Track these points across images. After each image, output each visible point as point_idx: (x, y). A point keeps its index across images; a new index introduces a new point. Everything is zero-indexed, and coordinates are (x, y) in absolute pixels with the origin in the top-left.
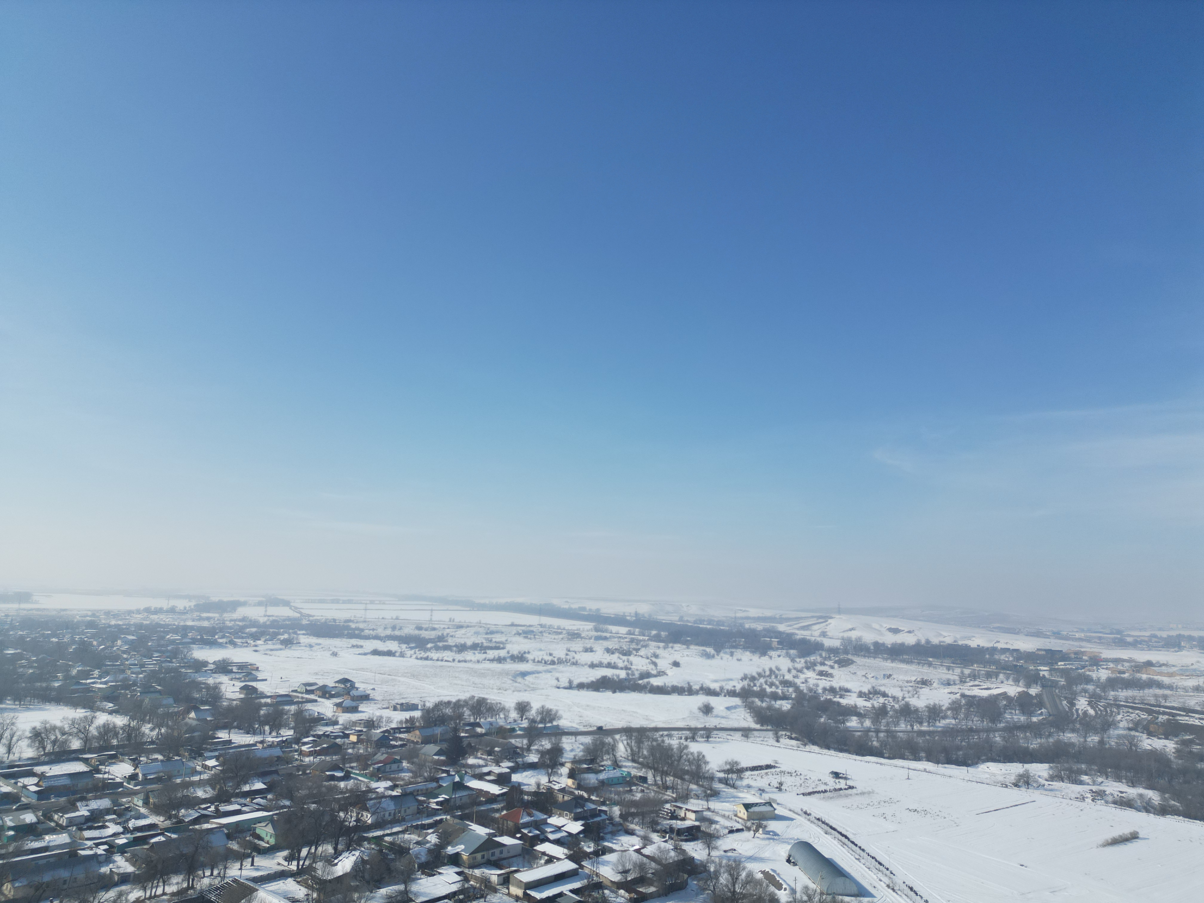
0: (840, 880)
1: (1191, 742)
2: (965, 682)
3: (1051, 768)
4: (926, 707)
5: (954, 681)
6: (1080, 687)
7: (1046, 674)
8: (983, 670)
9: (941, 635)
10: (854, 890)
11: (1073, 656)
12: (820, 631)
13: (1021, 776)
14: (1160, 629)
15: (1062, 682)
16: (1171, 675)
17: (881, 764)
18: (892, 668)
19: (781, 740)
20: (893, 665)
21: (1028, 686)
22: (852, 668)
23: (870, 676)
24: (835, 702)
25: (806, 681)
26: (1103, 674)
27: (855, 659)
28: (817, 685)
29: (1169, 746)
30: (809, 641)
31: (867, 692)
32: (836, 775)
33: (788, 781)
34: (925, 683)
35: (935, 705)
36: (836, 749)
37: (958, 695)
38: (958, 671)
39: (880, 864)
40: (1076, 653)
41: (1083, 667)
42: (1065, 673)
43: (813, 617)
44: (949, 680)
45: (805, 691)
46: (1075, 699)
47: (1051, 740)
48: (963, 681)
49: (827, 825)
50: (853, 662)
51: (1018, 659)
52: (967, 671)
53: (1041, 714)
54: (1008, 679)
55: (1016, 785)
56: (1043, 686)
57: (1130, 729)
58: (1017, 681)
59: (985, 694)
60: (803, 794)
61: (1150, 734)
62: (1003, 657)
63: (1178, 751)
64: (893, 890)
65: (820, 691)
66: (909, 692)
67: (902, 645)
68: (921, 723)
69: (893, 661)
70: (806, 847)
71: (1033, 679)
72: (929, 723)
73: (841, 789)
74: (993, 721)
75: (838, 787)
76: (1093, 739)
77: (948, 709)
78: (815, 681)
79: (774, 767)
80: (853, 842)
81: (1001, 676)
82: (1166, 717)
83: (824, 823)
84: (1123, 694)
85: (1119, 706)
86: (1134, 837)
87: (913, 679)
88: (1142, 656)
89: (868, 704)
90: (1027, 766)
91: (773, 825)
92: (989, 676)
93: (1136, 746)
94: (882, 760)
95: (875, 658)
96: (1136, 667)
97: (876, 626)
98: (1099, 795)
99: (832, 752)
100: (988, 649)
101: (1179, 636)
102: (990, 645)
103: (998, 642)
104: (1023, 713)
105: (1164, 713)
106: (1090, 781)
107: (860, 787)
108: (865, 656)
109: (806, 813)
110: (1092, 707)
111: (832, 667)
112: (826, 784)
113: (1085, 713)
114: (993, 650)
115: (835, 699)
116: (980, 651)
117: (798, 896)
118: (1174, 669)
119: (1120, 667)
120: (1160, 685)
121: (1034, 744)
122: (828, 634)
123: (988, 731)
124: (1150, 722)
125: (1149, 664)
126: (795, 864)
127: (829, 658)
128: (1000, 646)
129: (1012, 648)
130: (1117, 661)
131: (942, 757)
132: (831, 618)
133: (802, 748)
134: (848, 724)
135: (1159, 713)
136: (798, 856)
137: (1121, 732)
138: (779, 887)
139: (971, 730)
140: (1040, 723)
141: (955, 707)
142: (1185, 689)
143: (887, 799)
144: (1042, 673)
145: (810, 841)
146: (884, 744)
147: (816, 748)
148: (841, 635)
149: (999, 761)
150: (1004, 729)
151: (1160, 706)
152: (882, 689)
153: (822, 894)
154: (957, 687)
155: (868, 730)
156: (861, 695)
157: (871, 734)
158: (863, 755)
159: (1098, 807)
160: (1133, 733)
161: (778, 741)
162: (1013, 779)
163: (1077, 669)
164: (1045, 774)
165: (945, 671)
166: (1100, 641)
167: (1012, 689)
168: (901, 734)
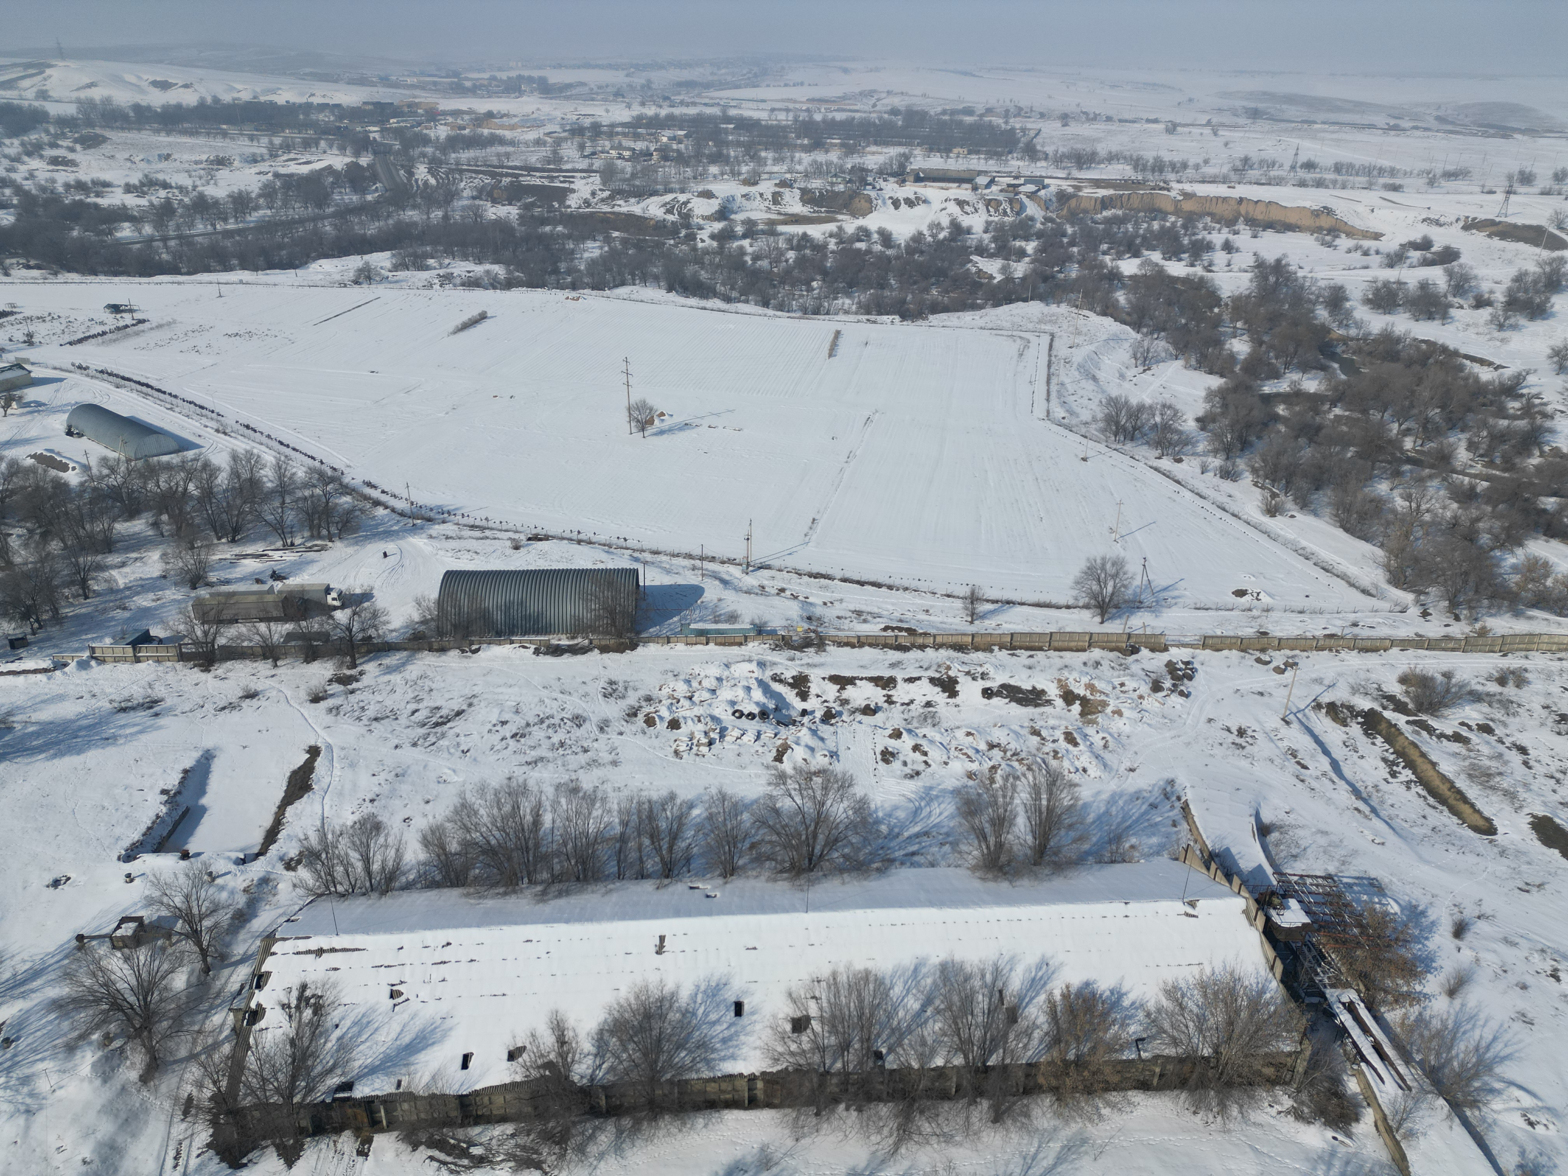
0: (151, 440)
1: (533, 204)
2: (276, 156)
3: (393, 255)
4: (229, 196)
5: (262, 156)
6: (418, 151)
7: (377, 136)
8: (298, 137)
9: (233, 89)
10: (173, 445)
11: (406, 110)
12: (35, 89)
13: (360, 271)
14: (500, 69)
15: (397, 146)
16: (512, 128)
17: (179, 283)
18: (170, 144)
19: (12, 272)
20: (171, 139)
21: (357, 154)
22: (107, 149)
23: (137, 159)
24: (89, 204)
25: (31, 176)
26: (442, 132)
27: (108, 133)
28: (54, 181)
29: (510, 212)
30: (19, 108)
31: (137, 183)
32: (116, 309)
33: (40, 330)
34: (222, 162)
35: (240, 193)
36: (106, 274)
37: (270, 176)
38: (265, 141)
39: (202, 407)
40: (410, 105)
41: (419, 124)
42: (398, 133)
43: (15, 65)
44: (254, 155)
45: (34, 192)
46: (413, 166)
47: (391, 222)
48: (273, 156)
49: (117, 376)
50: (105, 140)
51: (341, 118)
52: (277, 141)
53: (376, 190)
54: (331, 147)
55: (356, 282)
56: (375, 153)
57: (474, 198)
58: (342, 149)
59: (305, 170)
60: (71, 343)
61: (495, 201)
62: (321, 117)
63: (521, 216)
64: (225, 433)
65: (61, 189)
66: (200, 178)
67: (179, 106)
68: (225, 220)
69: (169, 133)
70: (93, 410)
71: (362, 144)
72: (236, 218)
73: (127, 326)
74: (320, 205)
75: (121, 324)
76: (437, 214)
77: (259, 196)
78: (48, 175)
79: (12, 313)
80: (159, 390)
81: (323, 144)
82: (509, 179)
83: (110, 374)
84: (465, 155)
85: (461, 171)
86: (483, 317)
87: (204, 157)
88: (482, 106)
89: (144, 202)
90: (367, 257)
91: (32, 394)
92: (307, 144)
93: (481, 217)
94: (180, 278)
95: (139, 130)
96: (477, 119)
97: (130, 78)
98: (446, 279)
99: (103, 278)
100: (300, 105)
101: (520, 77)
102: (303, 100)
103: (313, 95)
104: (355, 190)
105: (507, 175)
106: (436, 265)
107: (154, 318)
108: (123, 129)
109: (80, 367)
110: (433, 176)
111: (72, 150)
112: (102, 323)
113: (426, 183)
114: (308, 108)
115: (89, 200)
116: (291, 109)
117: (95, 471)
118: (516, 120)
119: (459, 121)
120: (502, 141)
121: (372, 229)
122: (51, 93)
123: (315, 219)
124: (494, 187)
125: (490, 115)
126: (80, 435)
127: (64, 136)
128: (316, 100)
129: (331, 102)
130: (456, 113)
131: (261, 261)
132: (50, 66)
133: (52, 279)
134: (119, 235)
135: (502, 175)
136: (81, 424)
137: (466, 202)
138: (64, 468)
139: (293, 222)
140: (377, 202)
141: (268, 192)
142: (526, 144)
143: (196, 327)
144: (372, 135)
145: (96, 402)
146: (178, 256)
147: (74, 276)
148: (75, 95)
149: (333, 256)
150: (334, 215)
151: (503, 167)
152: (161, 177)
153: (128, 461)
154: (267, 164)
155: (151, 240)
156: (129, 189)
157: (155, 244)
158: (150, 275)
159: (447, 292)
160: (477, 202)
161: (7, 274)
162: (351, 275)
163: (412, 127)
164: (388, 264)
165: (247, 143)
166: (436, 87)
167: (338, 161)
168: (199, 239)
